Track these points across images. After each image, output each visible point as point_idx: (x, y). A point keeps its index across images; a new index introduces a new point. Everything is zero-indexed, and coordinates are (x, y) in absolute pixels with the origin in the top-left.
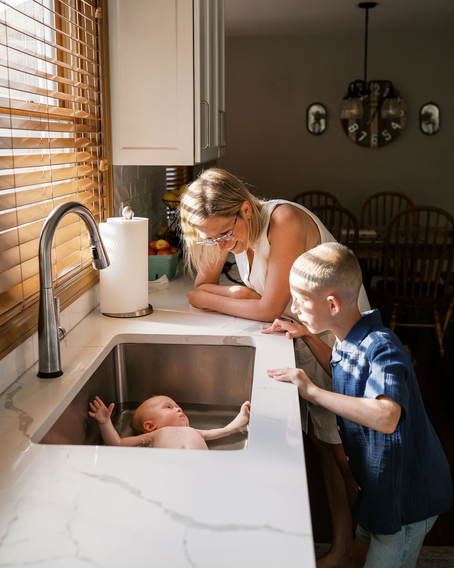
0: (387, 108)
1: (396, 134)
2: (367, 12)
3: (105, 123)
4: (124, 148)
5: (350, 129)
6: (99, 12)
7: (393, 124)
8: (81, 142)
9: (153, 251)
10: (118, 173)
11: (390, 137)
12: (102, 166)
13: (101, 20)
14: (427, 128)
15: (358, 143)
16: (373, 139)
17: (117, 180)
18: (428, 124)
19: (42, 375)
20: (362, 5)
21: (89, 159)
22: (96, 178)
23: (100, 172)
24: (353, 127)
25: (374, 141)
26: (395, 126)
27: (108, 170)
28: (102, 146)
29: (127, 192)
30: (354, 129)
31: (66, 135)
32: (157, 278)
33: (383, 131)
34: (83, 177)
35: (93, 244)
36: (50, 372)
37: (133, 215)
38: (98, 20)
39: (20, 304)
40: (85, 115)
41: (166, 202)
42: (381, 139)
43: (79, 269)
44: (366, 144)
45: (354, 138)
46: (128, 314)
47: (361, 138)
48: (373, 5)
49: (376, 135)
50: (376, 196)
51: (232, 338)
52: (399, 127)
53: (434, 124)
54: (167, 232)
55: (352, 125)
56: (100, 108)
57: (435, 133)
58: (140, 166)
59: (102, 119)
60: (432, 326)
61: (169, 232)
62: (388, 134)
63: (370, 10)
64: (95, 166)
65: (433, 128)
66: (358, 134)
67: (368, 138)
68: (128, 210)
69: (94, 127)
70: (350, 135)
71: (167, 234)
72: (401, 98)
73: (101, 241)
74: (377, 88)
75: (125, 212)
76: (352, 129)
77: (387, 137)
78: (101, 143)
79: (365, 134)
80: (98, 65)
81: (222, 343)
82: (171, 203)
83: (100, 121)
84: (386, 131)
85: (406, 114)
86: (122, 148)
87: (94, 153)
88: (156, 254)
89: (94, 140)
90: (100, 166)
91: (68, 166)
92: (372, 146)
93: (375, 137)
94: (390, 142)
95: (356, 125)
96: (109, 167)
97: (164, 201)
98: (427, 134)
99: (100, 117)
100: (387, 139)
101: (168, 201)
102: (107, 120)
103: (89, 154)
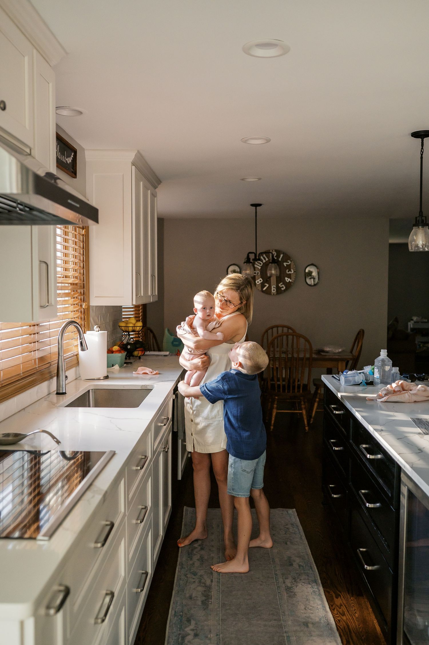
0: (271, 270)
1: (288, 286)
2: (256, 209)
3: (86, 285)
4: (96, 297)
5: (256, 282)
6: (85, 232)
7: (286, 278)
8: (74, 294)
9: (110, 351)
10: (93, 310)
11: (284, 288)
12: (85, 306)
13: (85, 235)
14: (310, 282)
15: (263, 291)
16: (273, 289)
17: (92, 314)
18: (310, 279)
19: (58, 394)
20: (252, 205)
21: (78, 302)
22: (81, 312)
23: (83, 308)
24: (259, 280)
25: (274, 290)
26: (287, 280)
27: (88, 308)
28: (85, 296)
29: (98, 320)
30: (260, 282)
31: (67, 291)
32: (113, 366)
33: (279, 283)
34: (75, 311)
35: (80, 340)
36: (61, 392)
37: (100, 329)
38: (84, 235)
39: (49, 363)
40: (76, 281)
41: (120, 327)
42: (278, 288)
43: (72, 355)
44: (268, 292)
45: (260, 288)
46: (96, 378)
47: (265, 289)
48: (260, 205)
49: (275, 286)
50: (272, 328)
51: (145, 386)
52: (291, 281)
53: (314, 279)
54: (121, 344)
55: (258, 279)
56: (84, 277)
57: (315, 285)
58: (105, 306)
59: (85, 283)
60: (301, 412)
61: (122, 344)
62: (283, 286)
63: (258, 208)
64: (81, 306)
65: (314, 281)
66: (263, 285)
67: (270, 287)
68: (97, 327)
69: (81, 286)
70: (257, 286)
71: (121, 345)
72: (291, 261)
73: (84, 338)
74: (274, 254)
75: (96, 328)
76: (258, 282)
77: (283, 287)
78: (84, 294)
79: (267, 285)
80: (83, 256)
81: (140, 388)
82: (123, 328)
83: (84, 284)
84: (282, 283)
85: (294, 272)
86: (95, 297)
87: (81, 299)
88: (113, 353)
89: (81, 293)
90: (84, 306)
91: (67, 306)
92: (272, 294)
93: (274, 287)
94: (285, 291)
95: (261, 279)
96: (88, 306)
97: (119, 326)
98: (310, 285)
99: (84, 281)
100: (282, 289)
101: (121, 327)
102: (87, 283)
103: (78, 300)
